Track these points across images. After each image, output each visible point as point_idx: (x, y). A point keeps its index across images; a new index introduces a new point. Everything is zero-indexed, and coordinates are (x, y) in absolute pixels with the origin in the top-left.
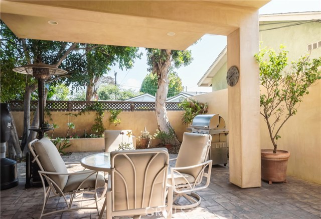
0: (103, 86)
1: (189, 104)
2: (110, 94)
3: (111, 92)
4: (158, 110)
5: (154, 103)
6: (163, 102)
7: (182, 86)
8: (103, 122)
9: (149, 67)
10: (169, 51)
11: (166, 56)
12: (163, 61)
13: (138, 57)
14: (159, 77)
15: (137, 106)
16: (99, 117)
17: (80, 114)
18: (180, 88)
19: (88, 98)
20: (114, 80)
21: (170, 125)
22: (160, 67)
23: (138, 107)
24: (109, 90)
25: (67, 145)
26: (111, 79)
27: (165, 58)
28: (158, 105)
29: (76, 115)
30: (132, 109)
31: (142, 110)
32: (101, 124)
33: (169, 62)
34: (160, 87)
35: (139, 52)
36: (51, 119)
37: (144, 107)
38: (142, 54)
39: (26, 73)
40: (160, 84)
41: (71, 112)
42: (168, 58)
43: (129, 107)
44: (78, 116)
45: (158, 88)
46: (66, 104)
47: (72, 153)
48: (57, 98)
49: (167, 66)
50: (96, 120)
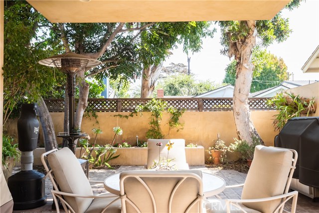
0: (172, 76)
1: (285, 100)
2: (182, 87)
3: (182, 84)
4: (237, 109)
5: (232, 99)
6: (244, 97)
7: (287, 71)
8: (160, 126)
9: (223, 48)
10: (251, 23)
11: (248, 31)
12: (243, 38)
13: (209, 34)
14: (238, 61)
15: (207, 104)
16: (155, 119)
17: (132, 116)
18: (285, 75)
19: (143, 94)
20: (187, 68)
21: (255, 132)
22: (239, 47)
23: (209, 106)
24: (180, 81)
25: (112, 157)
26: (184, 66)
27: (245, 34)
28: (237, 102)
29: (127, 117)
30: (200, 108)
31: (215, 110)
32: (158, 129)
33: (252, 39)
34: (239, 76)
35: (211, 28)
36: (97, 122)
37: (217, 106)
38: (215, 30)
39: (54, 66)
40: (239, 72)
41: (121, 113)
42: (251, 33)
43: (196, 106)
44: (129, 117)
45: (237, 77)
46: (115, 103)
47: (120, 166)
48: (115, 95)
49: (249, 44)
50: (152, 123)
